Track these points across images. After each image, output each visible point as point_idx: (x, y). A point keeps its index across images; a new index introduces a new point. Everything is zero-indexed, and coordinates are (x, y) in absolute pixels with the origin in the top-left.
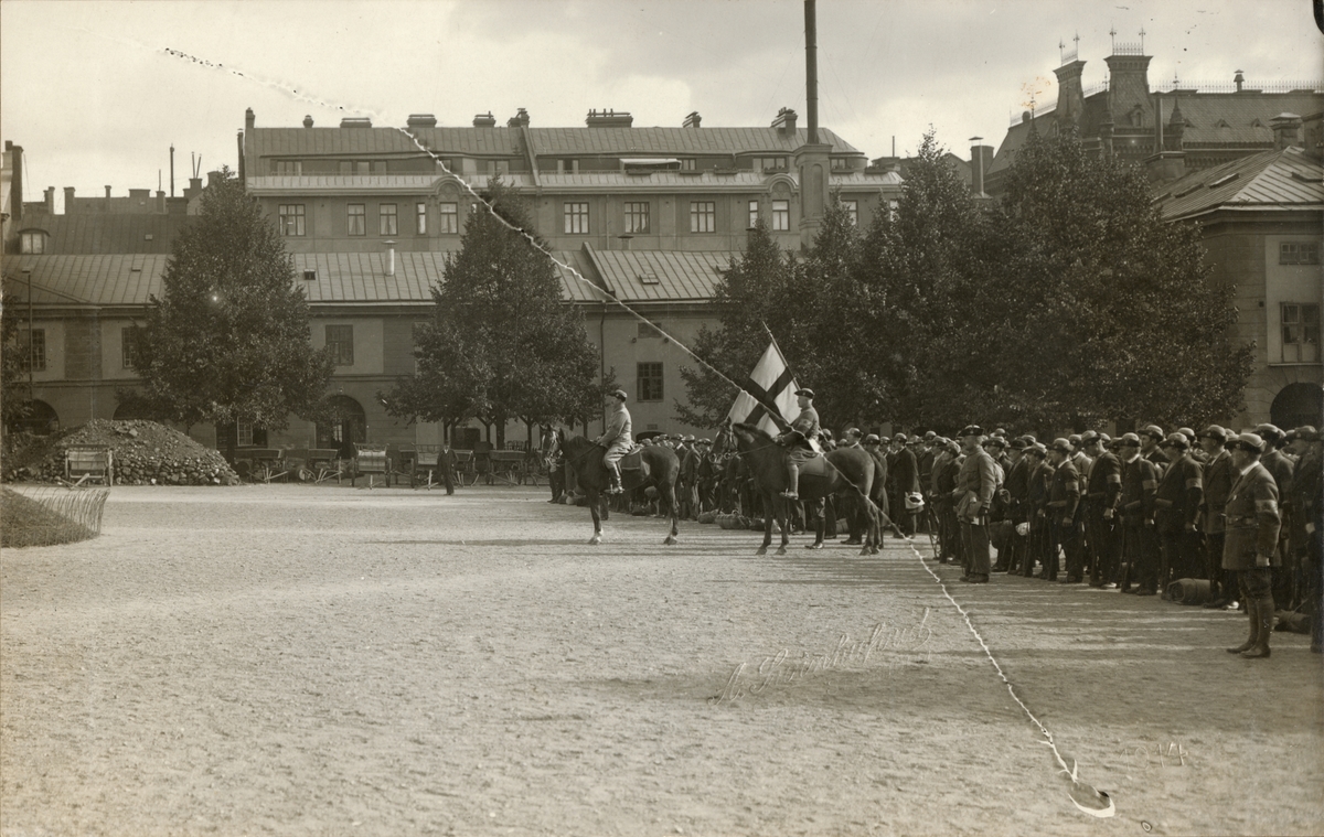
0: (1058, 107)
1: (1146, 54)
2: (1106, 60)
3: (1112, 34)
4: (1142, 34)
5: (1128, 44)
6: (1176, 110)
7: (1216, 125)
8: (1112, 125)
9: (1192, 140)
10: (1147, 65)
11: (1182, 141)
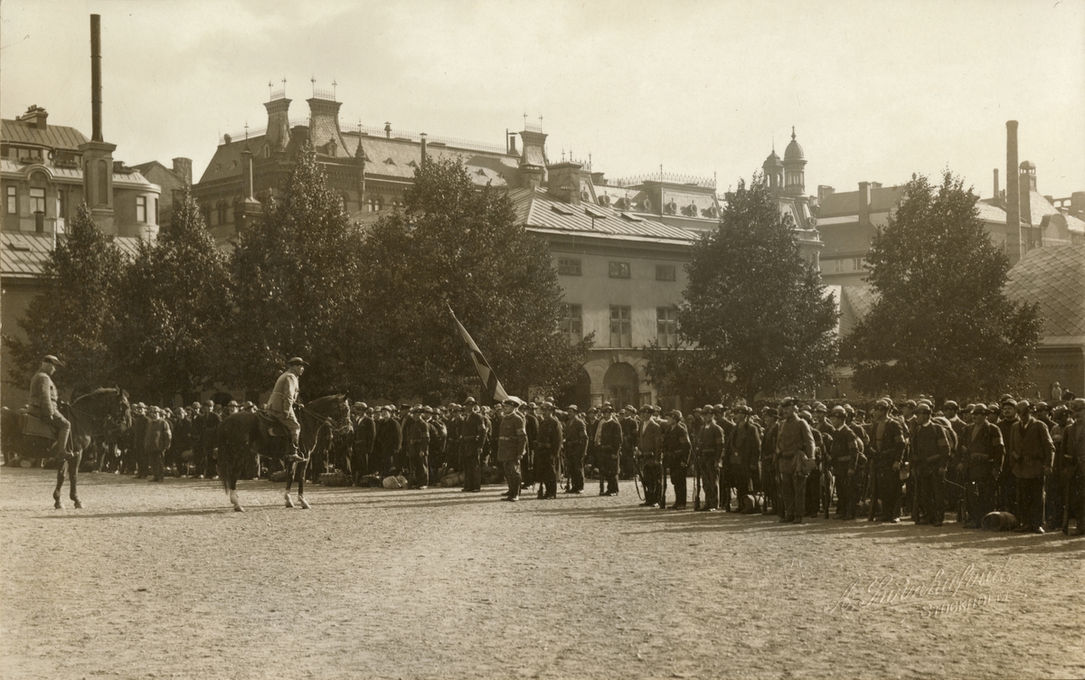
0: (267, 132)
1: (338, 101)
2: (308, 101)
3: (312, 81)
4: (335, 84)
5: (325, 91)
6: (360, 147)
7: (386, 162)
8: (314, 153)
9: (371, 172)
10: (338, 109)
11: (365, 171)
